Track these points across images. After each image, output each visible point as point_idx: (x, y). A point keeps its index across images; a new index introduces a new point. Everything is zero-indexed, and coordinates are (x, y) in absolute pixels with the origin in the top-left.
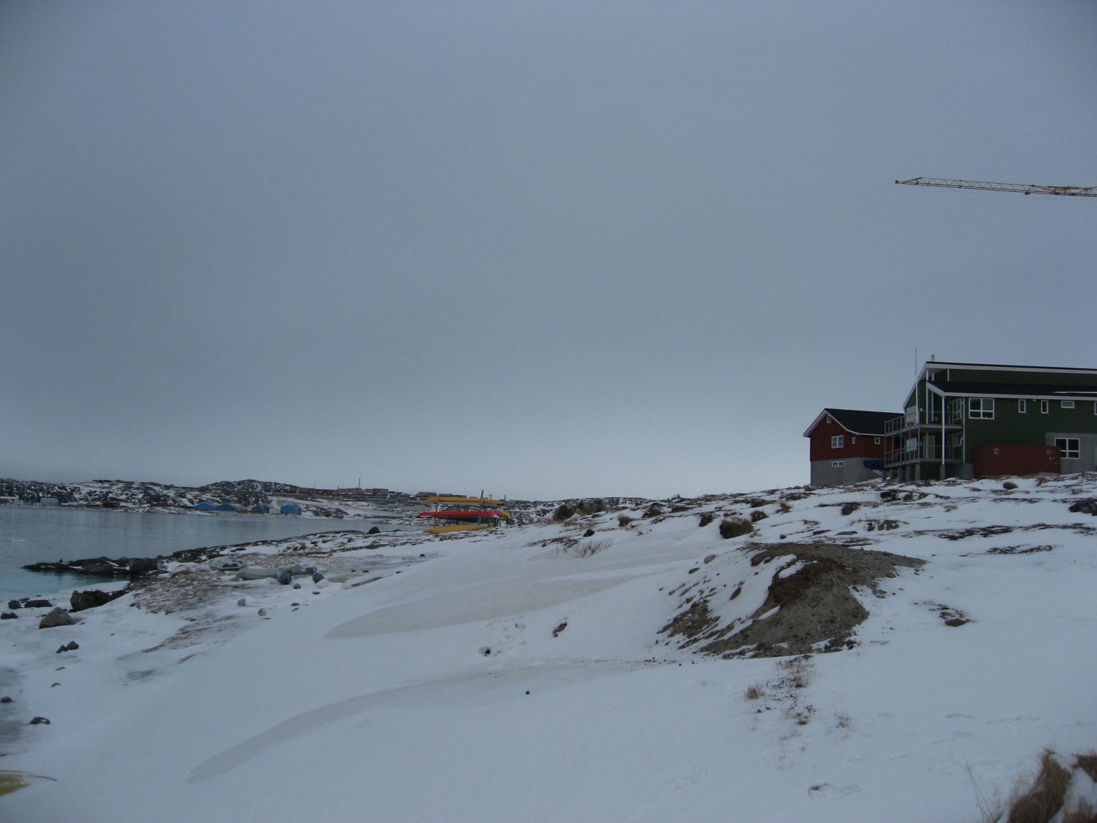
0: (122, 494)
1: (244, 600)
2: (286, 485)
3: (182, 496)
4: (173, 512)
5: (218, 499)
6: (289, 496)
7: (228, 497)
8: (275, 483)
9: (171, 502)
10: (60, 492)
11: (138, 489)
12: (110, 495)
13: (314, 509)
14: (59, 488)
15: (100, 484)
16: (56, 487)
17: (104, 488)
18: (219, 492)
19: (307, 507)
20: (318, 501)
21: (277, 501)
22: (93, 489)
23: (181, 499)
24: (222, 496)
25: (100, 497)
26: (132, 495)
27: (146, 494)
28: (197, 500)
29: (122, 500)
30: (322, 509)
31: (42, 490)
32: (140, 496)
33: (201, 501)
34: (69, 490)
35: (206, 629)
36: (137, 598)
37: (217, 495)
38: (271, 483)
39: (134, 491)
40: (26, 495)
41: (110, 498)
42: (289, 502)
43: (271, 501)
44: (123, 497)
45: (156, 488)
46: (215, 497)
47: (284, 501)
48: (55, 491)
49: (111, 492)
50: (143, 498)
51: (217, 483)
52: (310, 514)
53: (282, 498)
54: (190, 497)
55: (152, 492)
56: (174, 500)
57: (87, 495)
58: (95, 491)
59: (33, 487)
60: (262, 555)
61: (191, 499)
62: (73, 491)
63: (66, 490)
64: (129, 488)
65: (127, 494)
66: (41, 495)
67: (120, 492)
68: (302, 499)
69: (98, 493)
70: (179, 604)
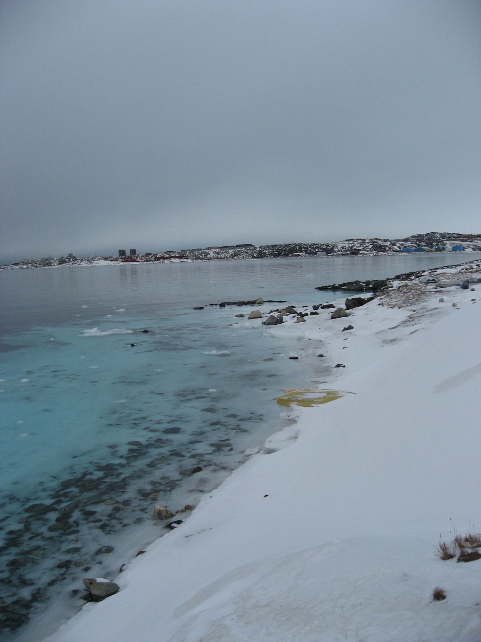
0: (360, 247)
1: (443, 299)
2: (455, 234)
3: (394, 245)
4: (390, 254)
5: (415, 245)
6: (457, 240)
7: (420, 243)
8: (448, 233)
9: (388, 249)
10: (327, 248)
11: (368, 243)
12: (354, 248)
13: (472, 246)
14: (326, 246)
15: (348, 242)
16: (324, 245)
17: (350, 244)
18: (415, 241)
19: (468, 246)
20: (475, 242)
21: (450, 243)
22: (344, 245)
23: (393, 246)
24: (417, 243)
25: (348, 249)
26: (366, 246)
27: (374, 245)
28: (403, 247)
29: (360, 250)
30: (477, 246)
31: (317, 248)
32: (370, 247)
33: (405, 247)
34: (331, 247)
35: (423, 315)
36: (381, 301)
37: (414, 243)
38: (445, 233)
39: (367, 244)
40: (309, 251)
41: (354, 249)
42: (457, 244)
43: (446, 244)
44: (361, 248)
45: (379, 241)
46: (413, 244)
47: (454, 244)
48: (324, 248)
49: (354, 246)
50: (372, 248)
51: (413, 236)
52: (471, 250)
53: (452, 242)
54: (398, 245)
55: (377, 244)
56: (389, 248)
57: (341, 249)
58: (345, 246)
59: (312, 247)
60: (448, 273)
61: (399, 246)
62: (333, 247)
63: (330, 246)
64: (364, 242)
65: (363, 246)
66: (317, 250)
67: (359, 245)
68: (464, 241)
69: (347, 247)
70: (405, 303)
